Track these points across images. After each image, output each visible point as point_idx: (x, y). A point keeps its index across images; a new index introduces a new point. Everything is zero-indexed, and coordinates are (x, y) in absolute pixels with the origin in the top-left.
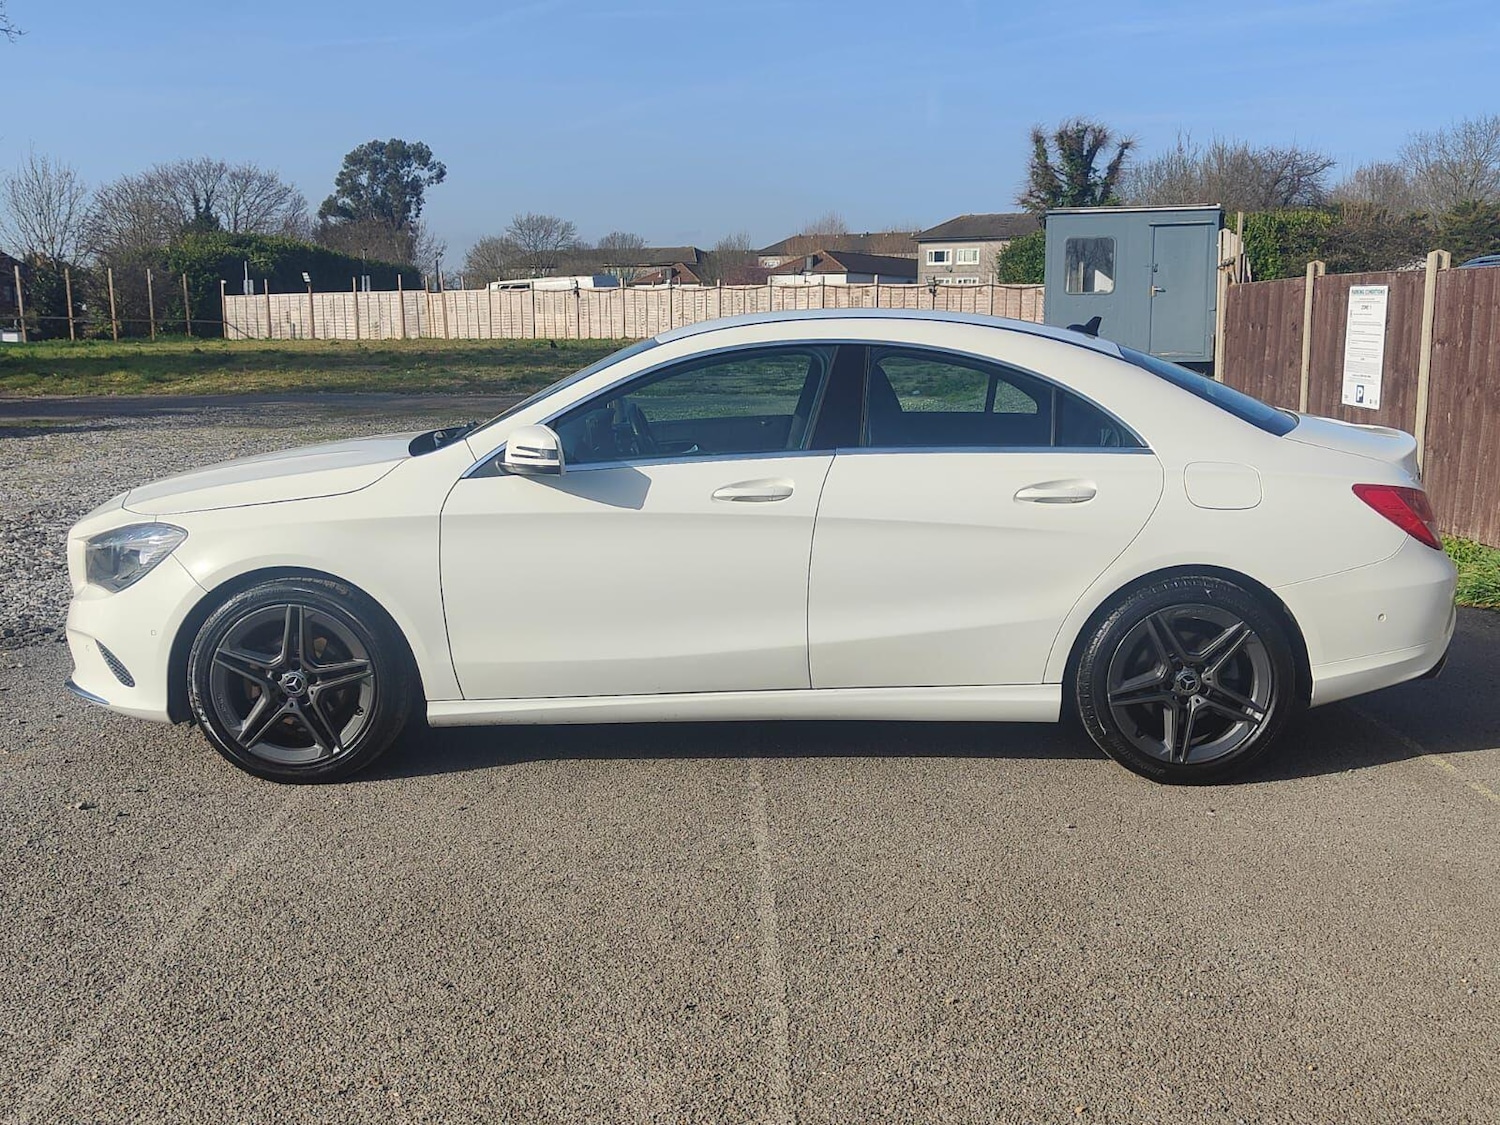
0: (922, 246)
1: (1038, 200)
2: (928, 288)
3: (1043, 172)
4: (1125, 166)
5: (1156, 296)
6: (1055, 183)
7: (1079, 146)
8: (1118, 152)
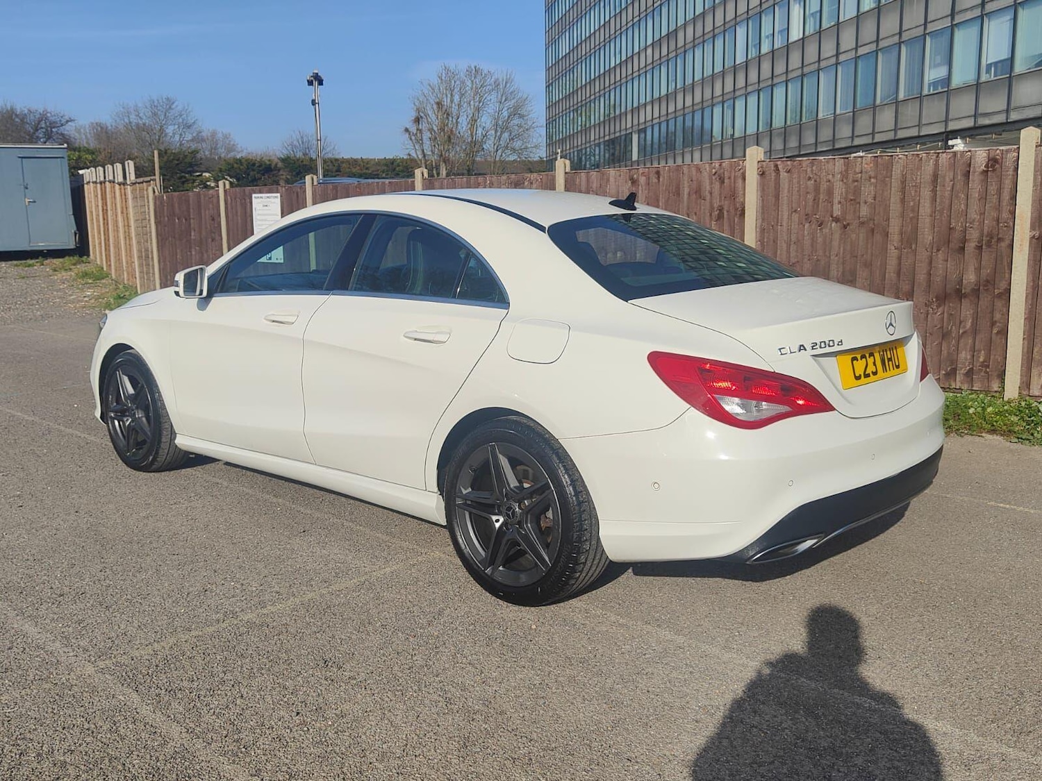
5: (29, 205)
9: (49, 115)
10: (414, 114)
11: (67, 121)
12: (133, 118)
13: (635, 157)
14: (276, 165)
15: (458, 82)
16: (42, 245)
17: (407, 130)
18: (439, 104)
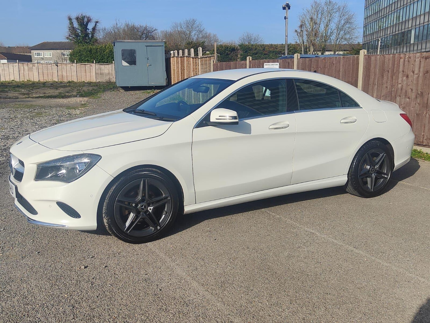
0: (32, 51)
1: (72, 38)
2: (55, 64)
3: (72, 29)
4: (97, 28)
5: (149, 66)
6: (77, 33)
7: (83, 22)
8: (95, 24)
9: (147, 28)
10: (299, 24)
11: (155, 30)
12: (179, 29)
13: (412, 42)
14: (237, 47)
15: (321, 8)
16: (153, 84)
17: (296, 31)
18: (312, 19)
